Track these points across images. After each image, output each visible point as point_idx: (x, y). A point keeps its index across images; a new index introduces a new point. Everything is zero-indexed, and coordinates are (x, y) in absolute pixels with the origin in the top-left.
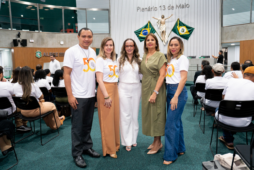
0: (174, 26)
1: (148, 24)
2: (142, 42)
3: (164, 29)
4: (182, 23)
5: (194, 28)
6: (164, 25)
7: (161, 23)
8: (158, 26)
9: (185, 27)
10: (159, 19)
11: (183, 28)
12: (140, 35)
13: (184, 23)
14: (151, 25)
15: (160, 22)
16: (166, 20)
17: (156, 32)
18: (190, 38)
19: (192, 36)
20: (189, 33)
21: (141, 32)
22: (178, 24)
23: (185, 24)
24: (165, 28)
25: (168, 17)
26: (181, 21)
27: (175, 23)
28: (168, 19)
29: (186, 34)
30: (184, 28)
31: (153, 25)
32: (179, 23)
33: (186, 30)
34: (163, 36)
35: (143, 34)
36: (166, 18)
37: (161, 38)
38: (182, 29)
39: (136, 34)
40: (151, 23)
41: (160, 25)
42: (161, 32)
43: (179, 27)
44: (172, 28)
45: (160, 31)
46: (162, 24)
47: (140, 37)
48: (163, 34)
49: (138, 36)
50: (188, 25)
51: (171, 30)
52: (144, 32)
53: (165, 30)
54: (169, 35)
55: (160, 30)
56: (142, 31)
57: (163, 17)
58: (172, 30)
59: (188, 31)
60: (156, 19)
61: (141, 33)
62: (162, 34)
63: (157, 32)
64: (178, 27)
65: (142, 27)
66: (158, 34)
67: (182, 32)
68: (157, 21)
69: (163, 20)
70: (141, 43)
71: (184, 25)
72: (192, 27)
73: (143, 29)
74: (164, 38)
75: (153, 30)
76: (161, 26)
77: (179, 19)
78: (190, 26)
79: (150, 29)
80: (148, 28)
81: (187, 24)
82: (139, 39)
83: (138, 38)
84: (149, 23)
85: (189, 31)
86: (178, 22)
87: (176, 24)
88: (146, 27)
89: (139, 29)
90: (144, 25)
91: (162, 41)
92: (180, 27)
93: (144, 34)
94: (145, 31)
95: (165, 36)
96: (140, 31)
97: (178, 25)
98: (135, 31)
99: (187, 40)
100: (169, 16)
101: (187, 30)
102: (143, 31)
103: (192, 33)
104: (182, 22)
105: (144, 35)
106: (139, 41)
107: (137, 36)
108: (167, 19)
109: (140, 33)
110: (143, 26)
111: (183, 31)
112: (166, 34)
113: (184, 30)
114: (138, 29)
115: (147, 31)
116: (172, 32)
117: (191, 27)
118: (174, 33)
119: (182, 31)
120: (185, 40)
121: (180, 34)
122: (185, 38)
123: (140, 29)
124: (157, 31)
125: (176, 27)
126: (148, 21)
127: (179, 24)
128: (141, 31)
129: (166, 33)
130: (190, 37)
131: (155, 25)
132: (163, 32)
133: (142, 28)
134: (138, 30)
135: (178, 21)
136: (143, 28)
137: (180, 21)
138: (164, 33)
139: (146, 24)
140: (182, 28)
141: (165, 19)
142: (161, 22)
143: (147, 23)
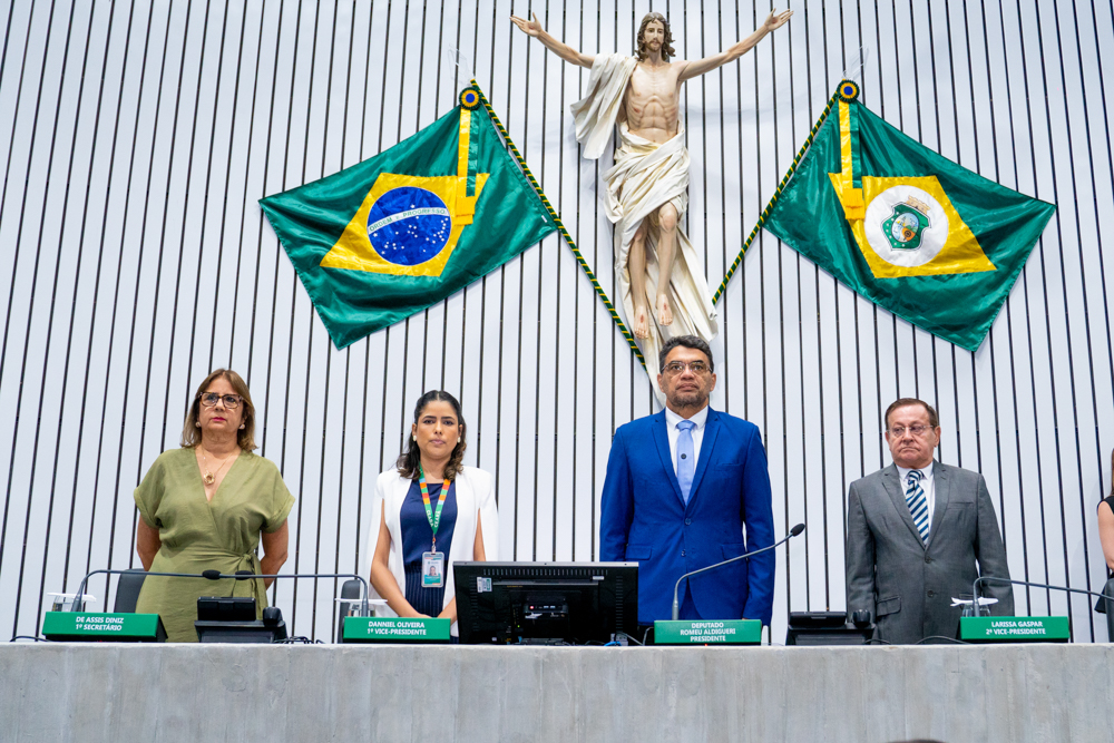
0: (786, 164)
1: (454, 117)
2: (358, 346)
3: (662, 192)
4: (888, 129)
5: (1046, 195)
6: (673, 145)
7: (623, 115)
8: (579, 147)
9: (932, 181)
10: (599, 59)
11: (903, 199)
12: (337, 246)
13: (911, 131)
14: (493, 139)
15: (610, 96)
16: (694, 82)
17: (555, 223)
18: (1000, 324)
19: (1024, 301)
20: (984, 265)
21: (352, 215)
22: (846, 141)
23: (930, 142)
24: (674, 176)
25: (712, 53)
26: (873, 105)
27: (803, 135)
28: (712, 76)
29: (951, 277)
30: (922, 193)
31: (516, 137)
32: (858, 135)
33: (944, 224)
34: (653, 287)
35: (378, 245)
36: (695, 59)
37: (624, 308)
38: (890, 213)
39: (283, 235)
40: (499, 109)
41: (616, 141)
42: (627, 236)
43: (857, 178)
44: (769, 194)
45: (611, 209)
46: (636, 126)
47: (331, 272)
48: (649, 256)
49: (307, 266)
50: (968, 163)
51: (752, 221)
52: (395, 218)
53: (679, 205)
54: (727, 278)
55: (613, 202)
56: (371, 199)
57: (654, 46)
58: (765, 221)
59: (979, 239)
60: (567, 56)
61: (359, 226)
62: (638, 250)
63: (572, 234)
64: (842, 183)
65: (370, 152)
66: (580, 261)
67: (894, 242)
68: (576, 83)
69: (652, 82)
70: (339, 356)
71: (920, 162)
72: (1027, 189)
73: (388, 182)
74: (662, 314)
75: (510, 199)
76: (627, 157)
77: (849, 93)
78: (988, 172)
79: (481, 180)
80: (452, 169)
81: (949, 153)
82: (317, 302)
83: (310, 289)
84: (466, 117)
85: (988, 242)
86: (845, 126)
87: (818, 154)
88: (428, 151)
89: (332, 167)
90: (408, 131)
91: (637, 352)
92: (868, 180)
93: (404, 238)
94: (416, 212)
95: (682, 288)
96: (349, 205)
97: (847, 159)
98: (274, 188)
99: (963, 355)
100: (729, 42)
101: (963, 226)
102: (382, 209)
103: (1033, 263)
104: (892, 119)
105: (391, 256)
106: (321, 332)
107: (287, 267)
108: (701, 70)
109: (336, 231)
110: (389, 142)
111: (914, 240)
112: (693, 257)
113: (923, 222)
114: (313, 175)
115: (433, 201)
116: (769, 239)
117: (1007, 181)
118: (789, 255)
119: (899, 233)
120: (943, 346)
121: (877, 273)
122: (937, 330)
123: (342, 173)
124: (568, 222)
125: (823, 179)
126: (463, 84)
127: (862, 146)
128: (358, 198)
129: (687, 253)
130: (1003, 312)
131: (553, 137)
132: (650, 227)
133: (375, 166)
134: (322, 181)
135: (844, 108)
136: (389, 163)
137: (861, 113)
138: (664, 249)
139: (427, 120)
140: (891, 191)
141: (683, 77)
142: (634, 103)
143: (446, 107)
